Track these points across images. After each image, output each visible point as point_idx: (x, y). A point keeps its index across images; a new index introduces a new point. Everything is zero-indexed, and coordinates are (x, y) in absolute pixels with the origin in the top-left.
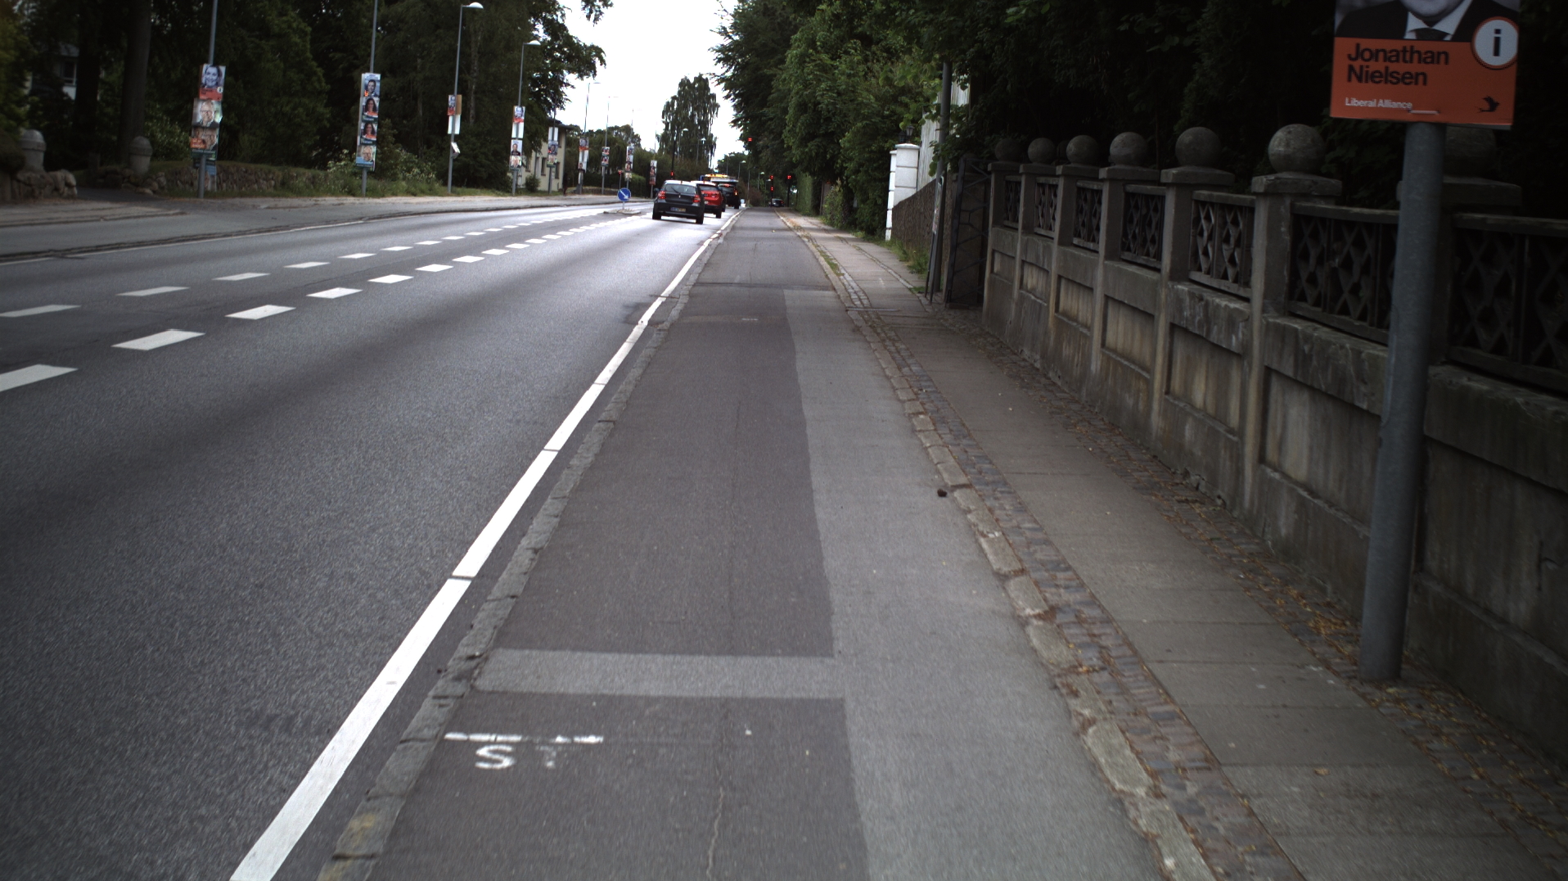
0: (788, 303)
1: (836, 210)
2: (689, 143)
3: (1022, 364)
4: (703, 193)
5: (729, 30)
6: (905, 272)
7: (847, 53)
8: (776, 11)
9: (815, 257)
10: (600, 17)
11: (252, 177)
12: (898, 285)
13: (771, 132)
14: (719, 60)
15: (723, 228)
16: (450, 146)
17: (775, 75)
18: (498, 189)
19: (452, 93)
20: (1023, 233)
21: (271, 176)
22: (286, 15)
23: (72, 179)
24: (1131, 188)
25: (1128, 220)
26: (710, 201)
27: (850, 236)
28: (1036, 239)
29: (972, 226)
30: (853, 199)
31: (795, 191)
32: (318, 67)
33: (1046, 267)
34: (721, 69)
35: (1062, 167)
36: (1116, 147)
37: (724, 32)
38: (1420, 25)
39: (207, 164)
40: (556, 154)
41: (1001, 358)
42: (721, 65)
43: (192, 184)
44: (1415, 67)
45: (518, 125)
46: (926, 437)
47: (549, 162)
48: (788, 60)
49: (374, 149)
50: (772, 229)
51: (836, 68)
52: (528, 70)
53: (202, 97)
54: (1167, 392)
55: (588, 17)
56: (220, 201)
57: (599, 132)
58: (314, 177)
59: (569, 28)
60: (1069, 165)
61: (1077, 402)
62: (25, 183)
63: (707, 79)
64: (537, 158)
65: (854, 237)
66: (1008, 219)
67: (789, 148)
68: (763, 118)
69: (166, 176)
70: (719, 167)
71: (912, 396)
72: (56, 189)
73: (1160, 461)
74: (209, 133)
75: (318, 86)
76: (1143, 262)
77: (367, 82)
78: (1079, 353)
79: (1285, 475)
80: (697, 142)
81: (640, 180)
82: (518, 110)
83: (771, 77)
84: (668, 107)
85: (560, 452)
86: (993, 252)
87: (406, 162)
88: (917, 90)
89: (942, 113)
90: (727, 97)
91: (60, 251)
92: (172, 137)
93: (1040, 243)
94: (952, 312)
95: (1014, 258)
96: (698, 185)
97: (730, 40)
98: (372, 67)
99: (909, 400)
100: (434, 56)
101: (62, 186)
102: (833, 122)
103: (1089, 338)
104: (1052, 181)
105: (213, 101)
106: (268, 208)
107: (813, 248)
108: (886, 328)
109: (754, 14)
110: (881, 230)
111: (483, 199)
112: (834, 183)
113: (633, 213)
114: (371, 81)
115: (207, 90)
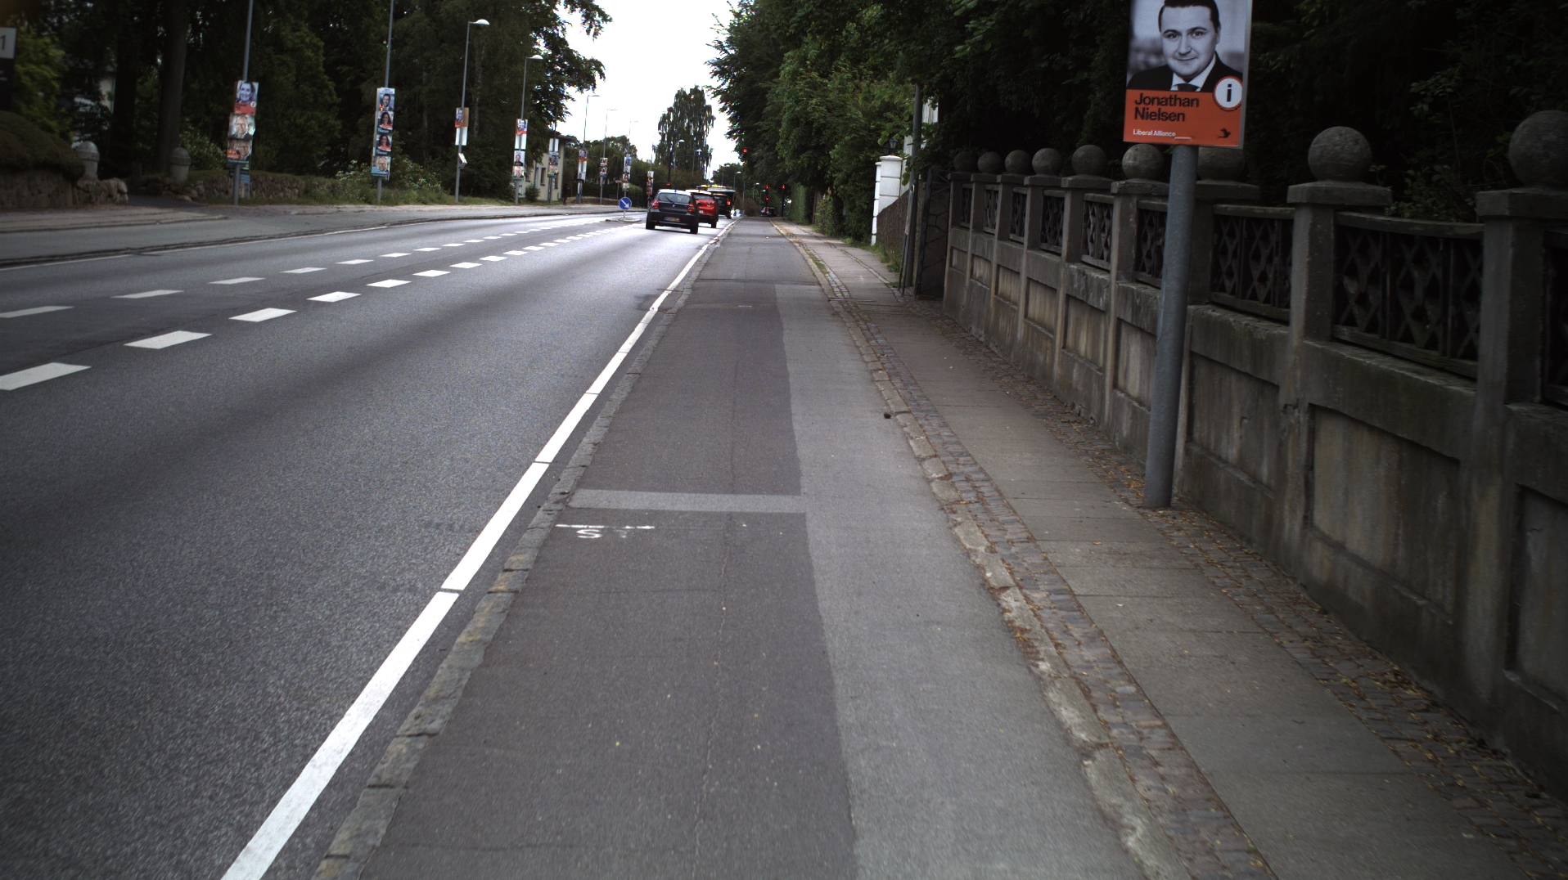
0: (778, 295)
1: (827, 218)
2: (686, 153)
3: (970, 339)
4: (697, 202)
5: (724, 44)
6: (884, 271)
7: (837, 69)
9: (804, 259)
10: (600, 32)
11: (279, 186)
12: (876, 281)
13: (766, 143)
14: (716, 73)
15: (718, 235)
16: (457, 157)
17: (770, 89)
18: (501, 198)
19: (460, 106)
20: (973, 232)
21: (295, 185)
22: (299, 30)
23: (124, 187)
24: (1048, 192)
26: (705, 210)
27: (839, 242)
28: (982, 235)
29: (938, 228)
30: (842, 208)
31: (790, 202)
33: (989, 259)
34: (716, 82)
35: (1002, 176)
36: (1037, 160)
37: (720, 46)
38: (1181, 81)
39: (241, 173)
40: (556, 164)
41: (953, 334)
42: (716, 78)
43: (227, 193)
44: (1177, 109)
45: (520, 136)
46: (881, 384)
48: (781, 75)
49: (388, 160)
50: (765, 236)
53: (237, 112)
54: (1064, 347)
55: (588, 31)
56: (254, 208)
57: (596, 143)
58: (333, 186)
59: (569, 42)
61: (1007, 363)
62: (83, 190)
63: (703, 91)
64: (538, 168)
66: (961, 220)
67: (783, 159)
68: (758, 130)
69: (204, 184)
70: (715, 178)
71: (875, 359)
72: (110, 196)
73: (1057, 399)
74: (243, 144)
75: (329, 100)
76: (1054, 250)
77: (382, 96)
78: (1010, 325)
79: (1128, 395)
80: (692, 153)
81: (638, 190)
82: (521, 123)
83: (766, 91)
84: (664, 119)
85: (599, 395)
86: (952, 248)
87: (413, 172)
89: (916, 130)
90: (723, 110)
91: (135, 249)
92: (201, 148)
93: (986, 238)
94: (920, 303)
95: (966, 252)
96: (693, 194)
97: (726, 55)
98: (387, 82)
99: (872, 362)
100: (440, 69)
101: (115, 192)
102: (823, 135)
103: (1016, 312)
104: (995, 188)
105: (247, 116)
106: (298, 214)
108: (861, 313)
109: (749, 28)
110: (867, 237)
111: (489, 207)
112: (825, 193)
113: (633, 221)
114: (386, 95)
115: (241, 105)
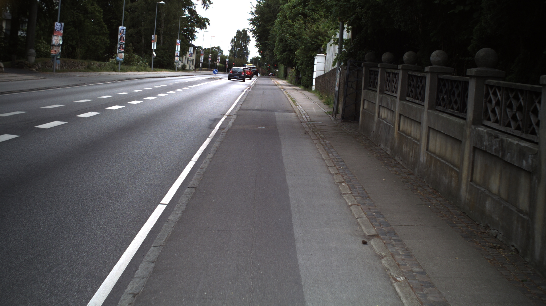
0: (277, 119)
1: (293, 78)
2: (240, 53)
3: (381, 151)
4: (245, 71)
5: (254, 13)
6: (322, 105)
7: (298, 20)
8: (271, 6)
9: (286, 97)
10: (208, 8)
11: (76, 65)
12: (320, 111)
13: (269, 49)
14: (251, 24)
15: (251, 84)
16: (152, 54)
17: (271, 29)
18: (171, 69)
19: (153, 34)
21: (83, 64)
22: (94, 5)
23: (2, 65)
25: (440, 91)
26: (247, 74)
28: (386, 96)
30: (299, 74)
31: (277, 70)
32: (105, 24)
34: (251, 27)
35: (401, 65)
36: (433, 57)
37: (252, 14)
39: (57, 60)
41: (371, 148)
42: (251, 25)
43: (51, 67)
45: (178, 46)
47: (189, 60)
48: (276, 24)
49: (123, 54)
50: (269, 85)
51: (294, 25)
52: (182, 26)
53: (55, 34)
54: (471, 181)
55: (204, 8)
56: (61, 74)
57: (209, 49)
58: (100, 65)
59: (197, 12)
60: (404, 65)
63: (246, 30)
64: (186, 58)
65: (300, 88)
66: (370, 86)
68: (266, 44)
69: (41, 64)
70: (250, 62)
71: (337, 172)
73: (467, 216)
74: (57, 48)
75: (105, 31)
77: (121, 30)
78: (412, 151)
80: (243, 53)
81: (222, 66)
82: (178, 41)
83: (269, 30)
84: (233, 41)
87: (137, 59)
88: (325, 34)
89: (339, 42)
90: (253, 37)
92: (46, 49)
93: (389, 99)
94: (344, 124)
95: (375, 103)
96: (244, 68)
97: (255, 17)
98: (123, 24)
99: (336, 174)
100: (148, 21)
102: (292, 46)
103: (419, 145)
105: (59, 36)
107: (285, 93)
108: (319, 132)
109: (263, 7)
110: (311, 86)
111: (165, 73)
112: (292, 68)
113: (218, 78)
114: (122, 29)
115: (57, 32)
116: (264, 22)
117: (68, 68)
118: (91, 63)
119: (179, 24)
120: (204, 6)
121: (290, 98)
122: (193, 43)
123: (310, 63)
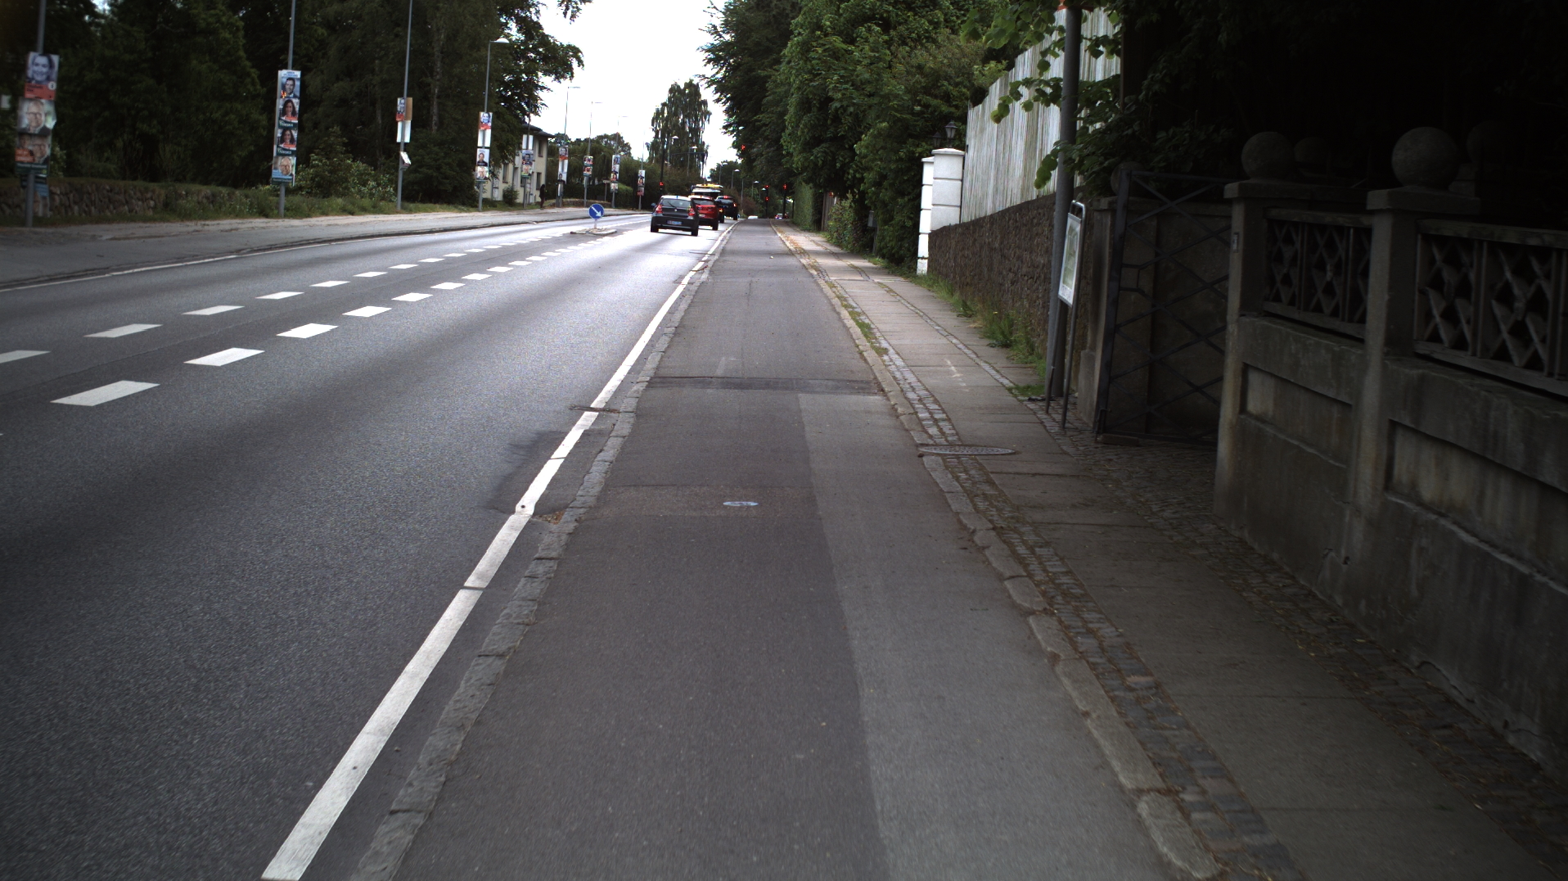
1: (845, 228)
2: (680, 151)
5: (719, 29)
6: (981, 345)
10: (578, 14)
13: (766, 138)
14: (709, 61)
16: (398, 157)
17: (770, 77)
18: (464, 204)
19: (401, 96)
21: (149, 195)
26: (706, 214)
30: (867, 216)
31: (791, 201)
34: (710, 71)
37: (714, 31)
39: (36, 182)
40: (534, 163)
42: (710, 66)
43: (18, 209)
45: (484, 132)
47: (525, 173)
49: (293, 160)
50: (769, 253)
53: (28, 95)
55: (565, 14)
56: (51, 231)
58: (214, 195)
59: (543, 26)
67: (789, 154)
68: (757, 124)
70: (711, 176)
74: (38, 142)
77: (285, 80)
80: (687, 151)
81: (627, 191)
82: (484, 116)
83: (765, 79)
84: (658, 115)
89: (1063, 92)
90: (718, 101)
96: (693, 199)
97: (721, 40)
98: (290, 63)
105: (43, 101)
107: (827, 289)
109: (748, 10)
110: (911, 261)
111: (439, 216)
112: (843, 197)
113: (606, 232)
114: (289, 79)
115: (35, 87)
116: (750, 56)
117: (90, 211)
118: (179, 191)
119: (486, 64)
120: (564, 8)
121: (850, 313)
122: (534, 121)
123: (907, 180)
